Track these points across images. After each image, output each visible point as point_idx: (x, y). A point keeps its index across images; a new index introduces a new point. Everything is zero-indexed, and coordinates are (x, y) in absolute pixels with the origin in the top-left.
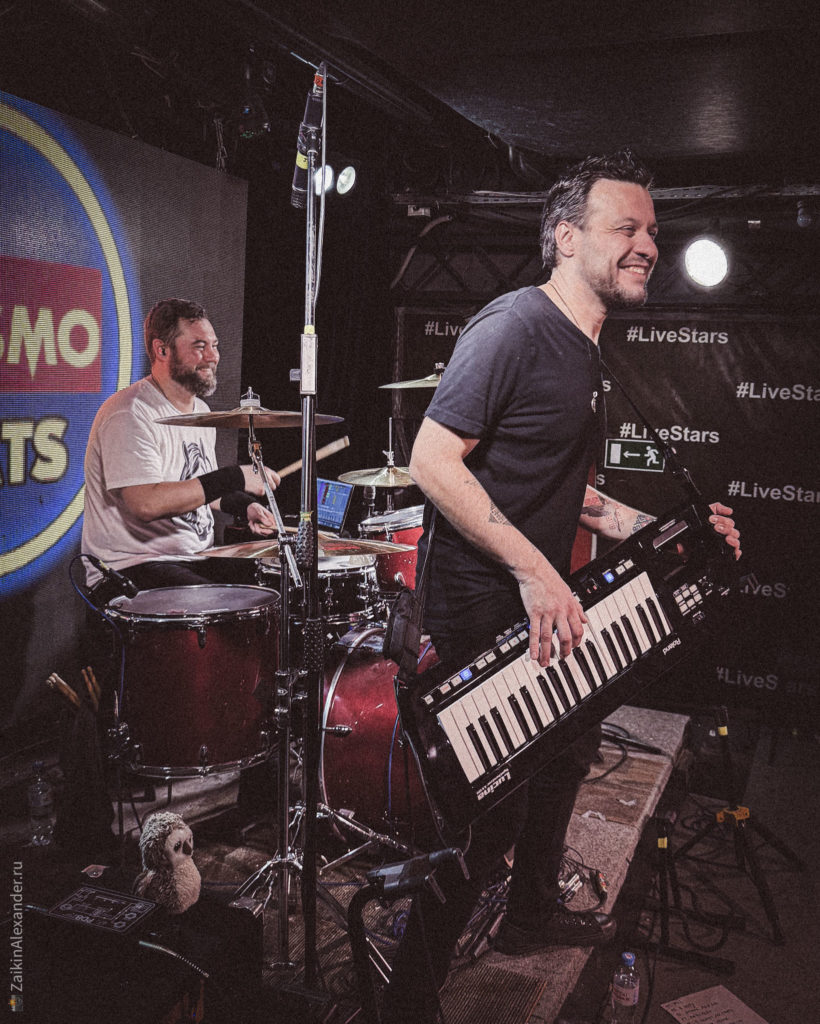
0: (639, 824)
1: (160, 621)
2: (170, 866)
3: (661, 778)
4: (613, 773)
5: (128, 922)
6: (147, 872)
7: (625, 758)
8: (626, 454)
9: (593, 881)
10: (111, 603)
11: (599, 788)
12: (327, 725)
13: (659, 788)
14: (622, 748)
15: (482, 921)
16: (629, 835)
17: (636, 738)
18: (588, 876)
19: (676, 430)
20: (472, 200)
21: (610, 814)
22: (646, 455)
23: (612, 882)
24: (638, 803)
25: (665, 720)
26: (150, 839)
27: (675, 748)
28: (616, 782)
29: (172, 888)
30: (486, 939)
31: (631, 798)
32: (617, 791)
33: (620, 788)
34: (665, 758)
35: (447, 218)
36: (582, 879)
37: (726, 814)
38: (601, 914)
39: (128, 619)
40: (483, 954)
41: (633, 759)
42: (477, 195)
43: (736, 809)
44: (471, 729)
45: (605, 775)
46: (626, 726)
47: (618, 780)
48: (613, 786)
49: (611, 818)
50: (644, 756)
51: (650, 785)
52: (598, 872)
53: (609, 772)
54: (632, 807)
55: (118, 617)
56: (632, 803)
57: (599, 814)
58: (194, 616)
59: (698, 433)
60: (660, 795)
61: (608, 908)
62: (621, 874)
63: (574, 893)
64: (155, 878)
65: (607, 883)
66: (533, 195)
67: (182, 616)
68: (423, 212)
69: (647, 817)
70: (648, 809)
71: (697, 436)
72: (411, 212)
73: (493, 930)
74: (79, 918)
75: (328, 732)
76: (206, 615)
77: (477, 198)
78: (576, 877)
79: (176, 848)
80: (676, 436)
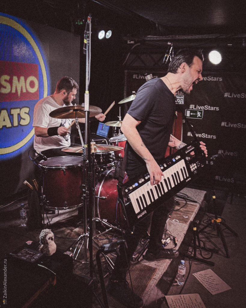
0: (188, 223)
1: (54, 168)
2: (47, 243)
3: (196, 210)
4: (182, 208)
5: (35, 259)
6: (41, 245)
7: (186, 204)
8: (191, 114)
9: (174, 240)
10: (40, 162)
11: (178, 212)
12: (100, 196)
13: (195, 213)
14: (186, 201)
15: (142, 251)
16: (185, 227)
17: (190, 198)
18: (172, 238)
19: (206, 107)
20: (146, 39)
21: (181, 220)
22: (197, 114)
23: (179, 240)
24: (189, 217)
25: (199, 192)
26: (42, 236)
27: (201, 201)
28: (183, 211)
29: (48, 249)
30: (142, 256)
31: (186, 216)
32: (183, 213)
33: (184, 212)
34: (198, 204)
35: (139, 44)
36: (171, 239)
37: (214, 221)
38: (175, 250)
39: (45, 167)
40: (141, 260)
41: (188, 204)
42: (148, 37)
43: (217, 219)
44: (137, 200)
45: (180, 209)
46: (188, 194)
47: (183, 210)
48: (182, 212)
49: (180, 221)
50: (192, 203)
51: (192, 212)
52: (175, 237)
53: (181, 208)
54: (187, 218)
55: (42, 166)
56: (187, 217)
57: (177, 220)
58: (62, 166)
59: (213, 107)
60: (195, 215)
61: (177, 248)
62: (182, 238)
63: (168, 243)
64: (43, 247)
65: (177, 241)
66: (164, 37)
67: (59, 167)
68: (132, 42)
69: (191, 221)
70: (191, 219)
71: (212, 109)
72: (129, 42)
73: (144, 254)
74: (23, 258)
75: (99, 198)
76: (66, 166)
77: (148, 38)
78: (169, 239)
79: (49, 239)
80: (206, 108)
